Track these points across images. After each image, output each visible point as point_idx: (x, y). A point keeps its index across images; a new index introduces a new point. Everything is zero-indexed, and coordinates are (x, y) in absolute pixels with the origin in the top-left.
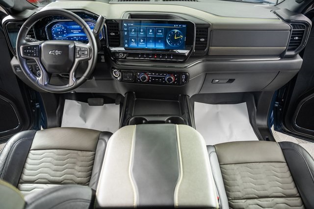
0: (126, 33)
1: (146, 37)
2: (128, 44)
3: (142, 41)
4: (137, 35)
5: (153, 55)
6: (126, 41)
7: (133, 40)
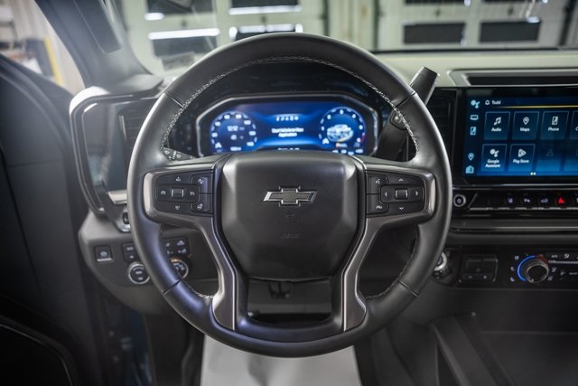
0: (473, 131)
1: (537, 141)
2: (477, 163)
3: (522, 153)
4: (510, 134)
5: (553, 196)
6: (471, 156)
7: (492, 152)
